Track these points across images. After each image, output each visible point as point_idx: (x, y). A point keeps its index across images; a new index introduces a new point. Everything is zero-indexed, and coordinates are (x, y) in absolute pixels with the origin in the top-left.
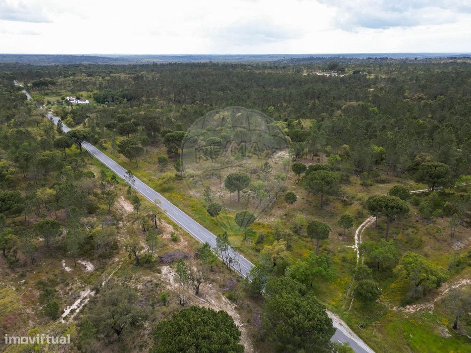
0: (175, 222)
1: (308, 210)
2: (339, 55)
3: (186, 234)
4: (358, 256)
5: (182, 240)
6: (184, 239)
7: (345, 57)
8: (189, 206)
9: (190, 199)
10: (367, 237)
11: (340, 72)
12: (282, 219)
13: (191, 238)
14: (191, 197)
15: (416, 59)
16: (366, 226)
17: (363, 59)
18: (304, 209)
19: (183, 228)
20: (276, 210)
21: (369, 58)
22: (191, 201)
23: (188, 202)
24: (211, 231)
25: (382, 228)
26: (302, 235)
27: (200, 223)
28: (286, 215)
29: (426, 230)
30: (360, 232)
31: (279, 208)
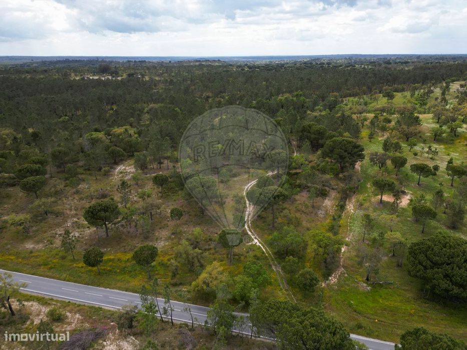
0: (36, 295)
1: (192, 221)
2: (98, 58)
3: (66, 305)
4: (264, 250)
5: (68, 314)
6: (70, 312)
7: (104, 60)
8: (40, 265)
9: (33, 254)
10: (258, 229)
11: (114, 75)
12: (172, 239)
13: (79, 305)
14: (31, 252)
15: (170, 62)
16: (250, 219)
17: (123, 62)
18: (187, 221)
19: (55, 298)
20: (159, 232)
21: (129, 61)
22: (36, 257)
23: (32, 259)
24: (98, 286)
25: (263, 217)
26: (203, 248)
27: (75, 282)
28: (173, 234)
29: (296, 207)
30: (248, 226)
31: (160, 228)
